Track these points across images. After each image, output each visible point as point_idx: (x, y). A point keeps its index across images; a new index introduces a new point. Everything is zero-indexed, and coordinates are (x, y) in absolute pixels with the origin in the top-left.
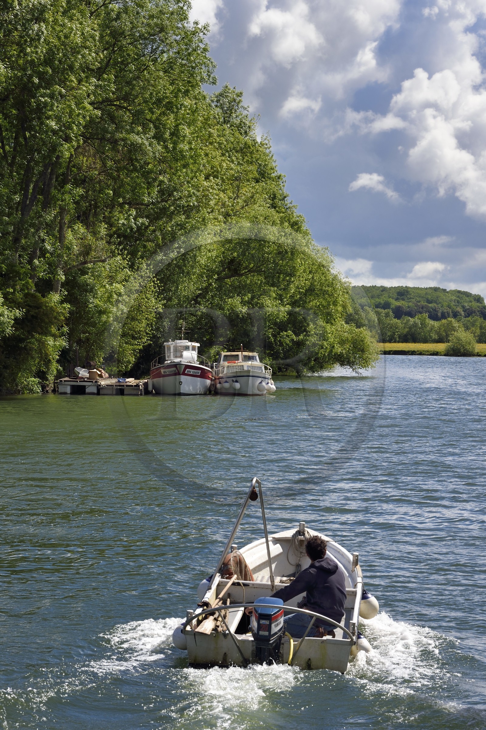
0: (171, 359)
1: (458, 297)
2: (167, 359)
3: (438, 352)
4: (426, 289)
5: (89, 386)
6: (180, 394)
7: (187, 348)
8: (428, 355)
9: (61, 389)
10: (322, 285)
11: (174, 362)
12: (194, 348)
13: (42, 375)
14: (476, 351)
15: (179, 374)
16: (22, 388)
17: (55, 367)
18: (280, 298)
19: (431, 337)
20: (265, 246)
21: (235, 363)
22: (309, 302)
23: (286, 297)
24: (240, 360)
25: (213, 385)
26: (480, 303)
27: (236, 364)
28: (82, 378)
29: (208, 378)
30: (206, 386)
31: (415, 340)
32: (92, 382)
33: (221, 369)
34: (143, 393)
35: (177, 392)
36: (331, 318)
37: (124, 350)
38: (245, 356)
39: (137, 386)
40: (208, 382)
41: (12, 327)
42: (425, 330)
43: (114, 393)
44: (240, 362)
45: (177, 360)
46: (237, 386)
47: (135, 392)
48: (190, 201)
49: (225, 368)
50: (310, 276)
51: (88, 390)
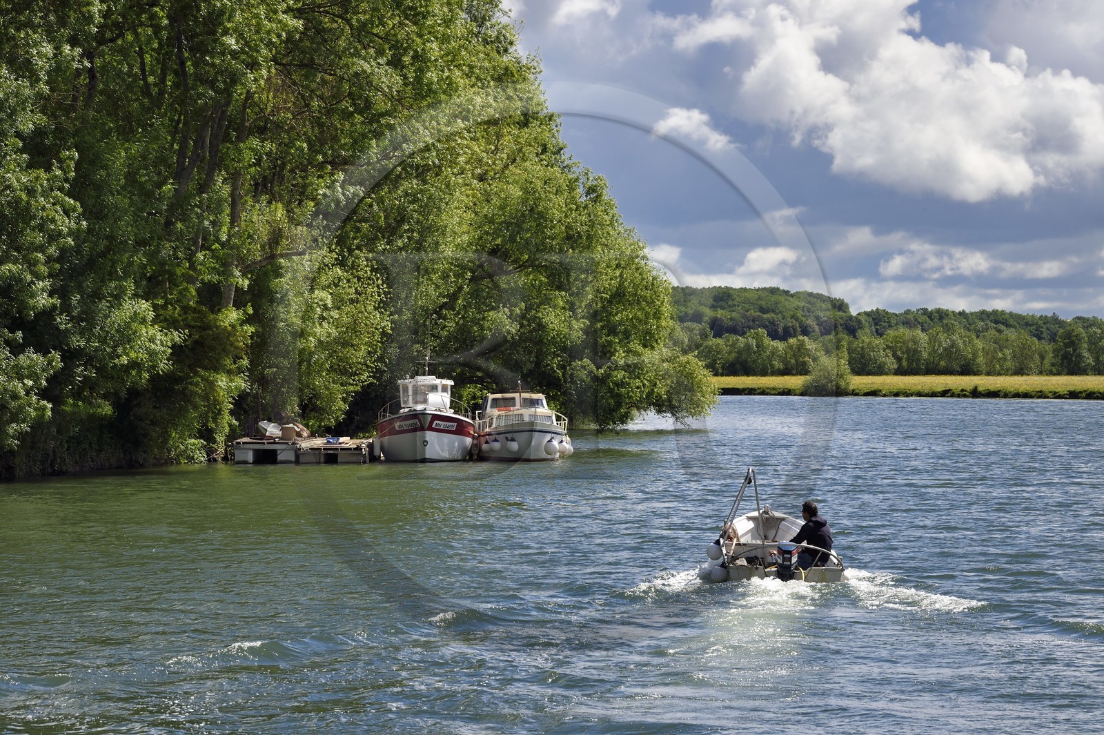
0: (409, 405)
1: (809, 302)
2: (402, 405)
3: (790, 390)
4: (759, 290)
5: (283, 450)
6: (424, 461)
7: (434, 388)
8: (775, 394)
9: (239, 456)
10: (636, 287)
11: (415, 410)
12: (444, 389)
13: (207, 435)
14: (851, 387)
15: (422, 429)
16: (178, 456)
17: (227, 420)
18: (572, 307)
19: (772, 366)
20: (546, 227)
21: (510, 410)
22: (616, 314)
23: (580, 307)
24: (518, 406)
25: (476, 446)
26: (843, 312)
27: (511, 413)
28: (271, 438)
29: (468, 435)
30: (465, 448)
31: (747, 372)
32: (287, 443)
33: (488, 420)
34: (368, 460)
35: (418, 458)
36: (651, 338)
37: (331, 393)
38: (525, 400)
39: (359, 448)
40: (469, 441)
41: (168, 359)
42: (764, 355)
43: (322, 460)
44: (518, 409)
45: (419, 407)
46: (514, 446)
47: (355, 459)
48: (428, 158)
49: (494, 420)
50: (618, 273)
51: (280, 458)
